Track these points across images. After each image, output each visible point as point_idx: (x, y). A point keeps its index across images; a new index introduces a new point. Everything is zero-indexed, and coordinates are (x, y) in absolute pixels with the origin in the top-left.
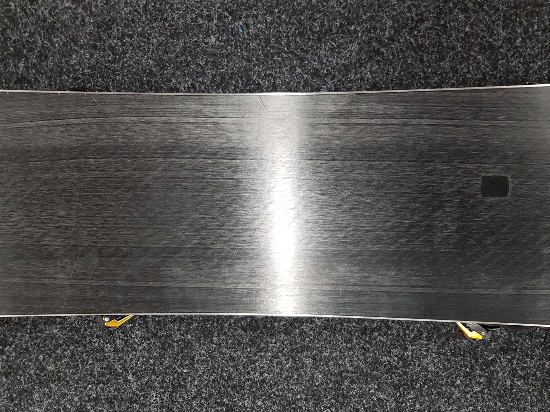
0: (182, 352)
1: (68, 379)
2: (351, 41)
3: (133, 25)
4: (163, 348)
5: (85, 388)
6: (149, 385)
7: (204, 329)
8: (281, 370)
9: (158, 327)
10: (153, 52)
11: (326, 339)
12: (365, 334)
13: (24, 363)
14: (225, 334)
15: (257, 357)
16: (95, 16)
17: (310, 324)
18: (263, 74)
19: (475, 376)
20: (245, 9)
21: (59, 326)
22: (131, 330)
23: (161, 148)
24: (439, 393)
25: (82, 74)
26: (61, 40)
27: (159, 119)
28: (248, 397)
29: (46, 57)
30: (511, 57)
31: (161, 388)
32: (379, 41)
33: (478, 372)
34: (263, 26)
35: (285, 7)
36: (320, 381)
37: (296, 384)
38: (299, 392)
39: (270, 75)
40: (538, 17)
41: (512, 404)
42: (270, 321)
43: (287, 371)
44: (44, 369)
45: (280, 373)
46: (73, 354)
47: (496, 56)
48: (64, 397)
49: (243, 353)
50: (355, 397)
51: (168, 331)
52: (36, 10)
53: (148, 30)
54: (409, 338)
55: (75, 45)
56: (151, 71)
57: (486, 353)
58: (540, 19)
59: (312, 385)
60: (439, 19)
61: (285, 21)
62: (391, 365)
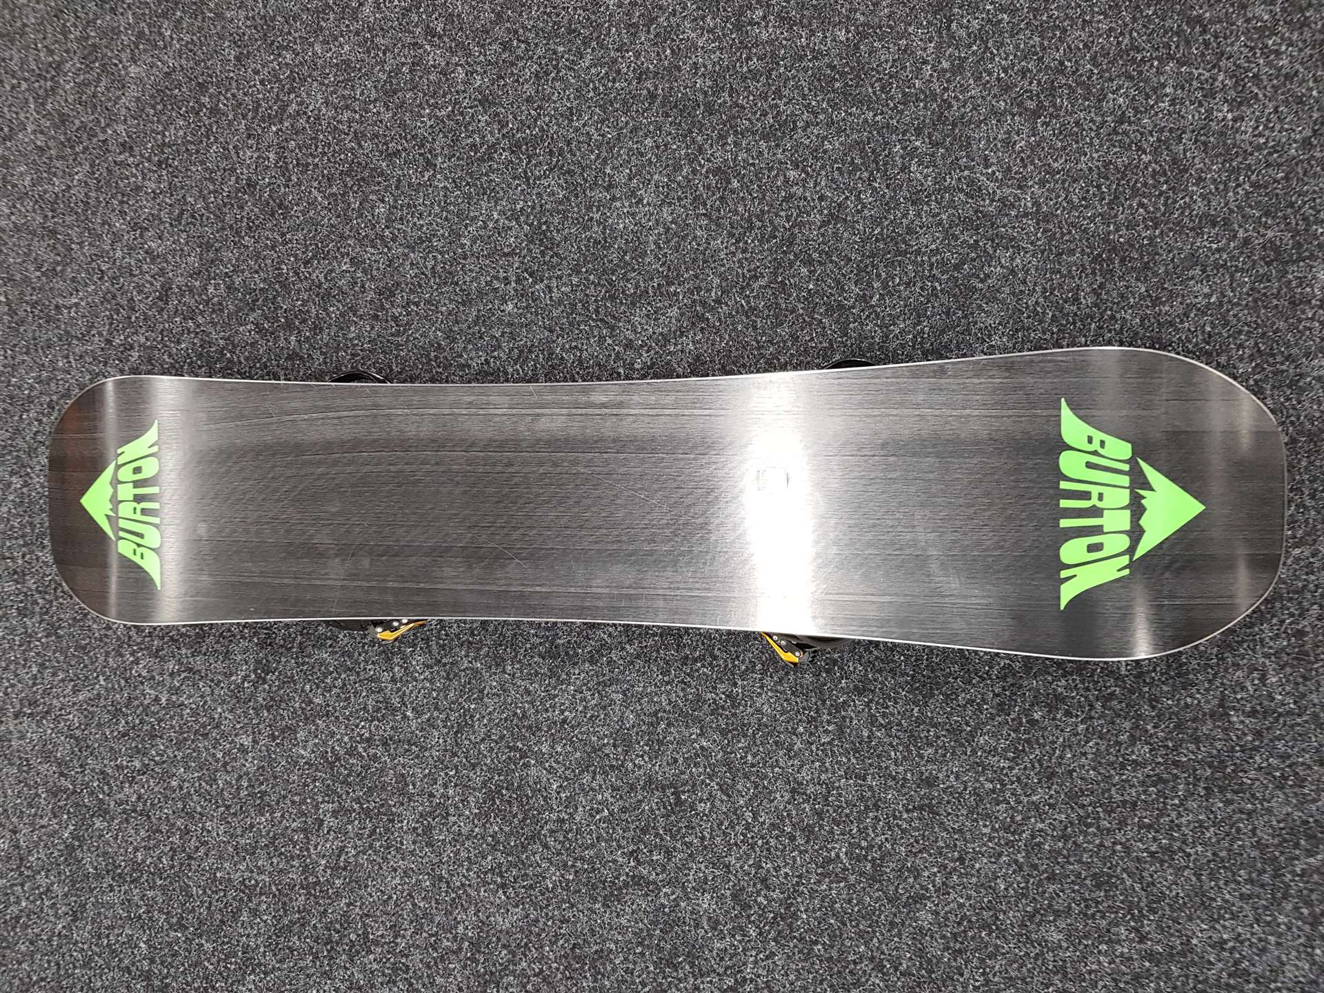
0: (469, 683)
1: (337, 714)
2: (670, 305)
4: (448, 678)
5: (357, 726)
6: (431, 723)
7: (496, 656)
8: (585, 707)
10: (442, 322)
11: (638, 671)
12: (686, 665)
13: (288, 695)
14: (520, 661)
15: (557, 691)
18: (567, 346)
19: (822, 723)
21: (330, 650)
23: (433, 441)
24: (776, 743)
25: (361, 350)
26: (338, 309)
27: (432, 411)
28: (546, 741)
29: (321, 329)
30: (865, 319)
31: (445, 727)
32: (704, 304)
33: (825, 717)
35: (594, 266)
36: (631, 722)
37: (603, 726)
38: (606, 736)
39: (576, 347)
40: (900, 267)
41: (870, 761)
43: (592, 709)
44: (311, 702)
45: (584, 712)
46: (344, 685)
47: (847, 318)
48: (332, 737)
49: (540, 685)
50: (672, 744)
52: (310, 274)
56: (439, 345)
57: (835, 692)
58: (903, 270)
59: (621, 727)
60: (775, 274)
61: (593, 282)
62: (716, 705)
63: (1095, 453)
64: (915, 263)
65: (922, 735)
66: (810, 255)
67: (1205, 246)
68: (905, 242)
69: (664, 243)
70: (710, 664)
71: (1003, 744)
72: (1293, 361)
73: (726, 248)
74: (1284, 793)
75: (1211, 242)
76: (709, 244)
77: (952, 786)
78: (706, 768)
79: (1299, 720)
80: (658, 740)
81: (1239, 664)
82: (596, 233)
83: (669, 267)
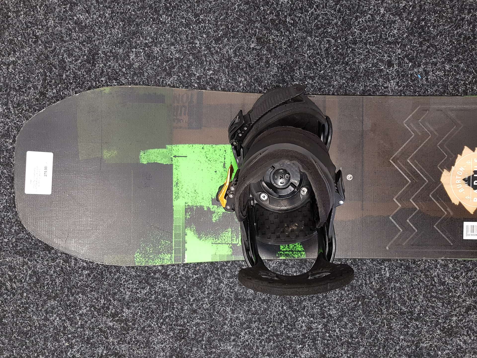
3: (314, 67)
9: (326, 350)
16: (279, 58)
20: (425, 57)
22: (301, 350)
34: (442, 73)
42: (434, 349)
51: (335, 353)
53: (329, 73)
55: (259, 85)
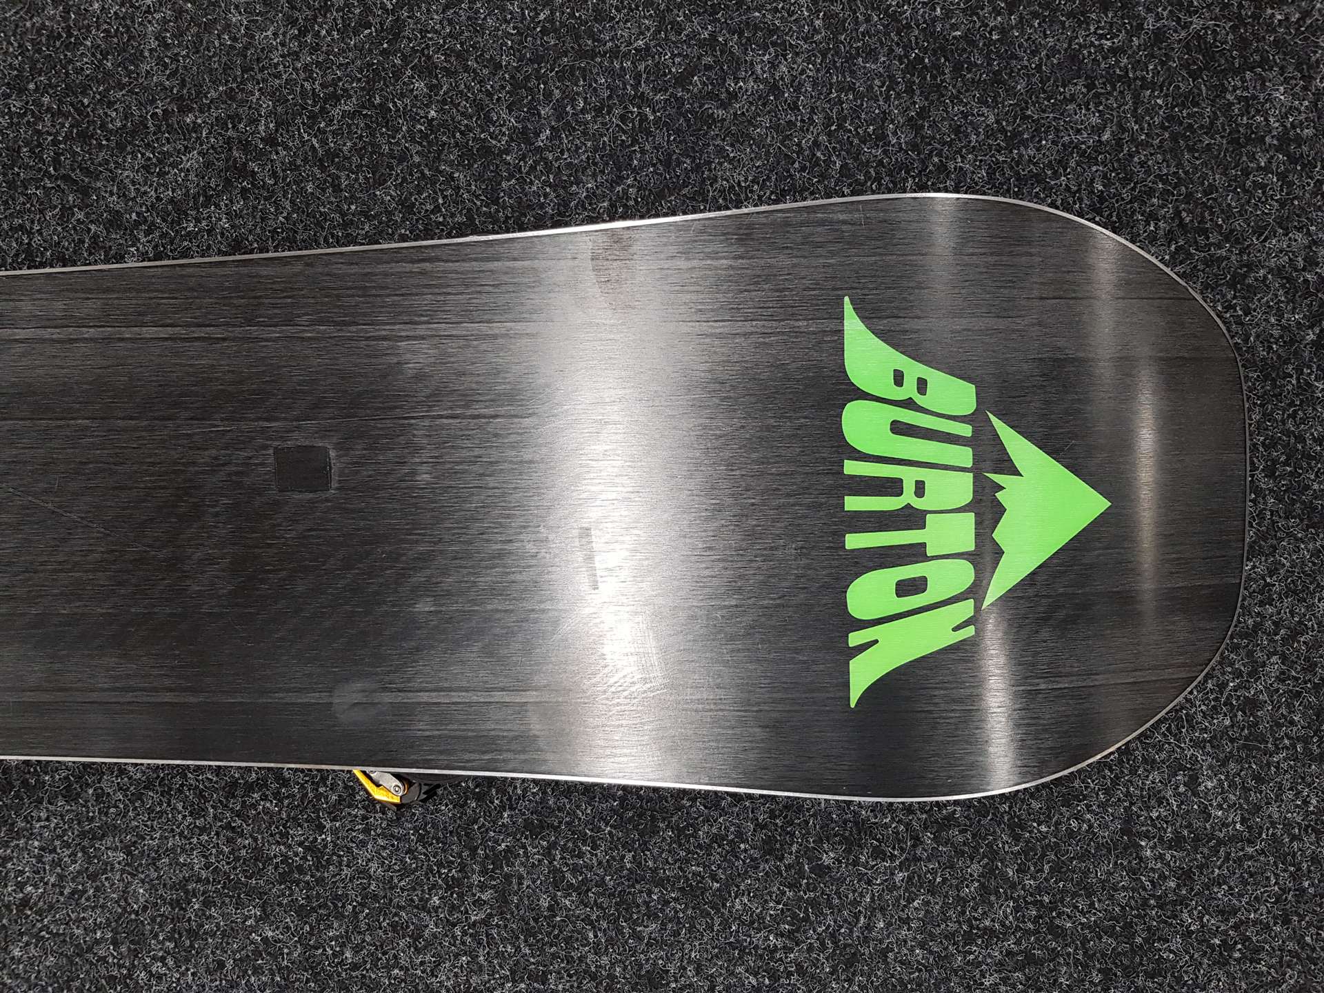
2: (186, 148)
8: (61, 877)
11: (151, 810)
12: (234, 797)
15: (9, 851)
17: (117, 777)
19: (470, 887)
24: (394, 926)
30: (528, 173)
32: (245, 146)
33: (476, 879)
35: (49, 79)
36: (142, 900)
37: (93, 908)
39: (21, 227)
40: (585, 80)
41: (553, 949)
43: (73, 880)
45: (59, 885)
47: (497, 172)
50: (213, 935)
54: (327, 803)
57: (492, 834)
58: (591, 85)
59: (124, 909)
60: (370, 92)
61: (49, 109)
62: (289, 865)
63: (909, 404)
64: (610, 72)
65: (640, 901)
66: (429, 58)
67: (1092, 44)
68: (592, 36)
69: (174, 36)
70: (276, 794)
71: (773, 909)
72: (1237, 241)
73: (283, 45)
74: (1228, 974)
75: (1101, 37)
76: (253, 37)
77: (691, 985)
78: (273, 974)
79: (1250, 850)
80: (189, 931)
81: (1154, 761)
82: (51, 19)
83: (183, 81)
